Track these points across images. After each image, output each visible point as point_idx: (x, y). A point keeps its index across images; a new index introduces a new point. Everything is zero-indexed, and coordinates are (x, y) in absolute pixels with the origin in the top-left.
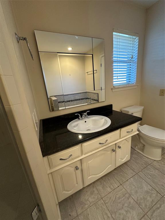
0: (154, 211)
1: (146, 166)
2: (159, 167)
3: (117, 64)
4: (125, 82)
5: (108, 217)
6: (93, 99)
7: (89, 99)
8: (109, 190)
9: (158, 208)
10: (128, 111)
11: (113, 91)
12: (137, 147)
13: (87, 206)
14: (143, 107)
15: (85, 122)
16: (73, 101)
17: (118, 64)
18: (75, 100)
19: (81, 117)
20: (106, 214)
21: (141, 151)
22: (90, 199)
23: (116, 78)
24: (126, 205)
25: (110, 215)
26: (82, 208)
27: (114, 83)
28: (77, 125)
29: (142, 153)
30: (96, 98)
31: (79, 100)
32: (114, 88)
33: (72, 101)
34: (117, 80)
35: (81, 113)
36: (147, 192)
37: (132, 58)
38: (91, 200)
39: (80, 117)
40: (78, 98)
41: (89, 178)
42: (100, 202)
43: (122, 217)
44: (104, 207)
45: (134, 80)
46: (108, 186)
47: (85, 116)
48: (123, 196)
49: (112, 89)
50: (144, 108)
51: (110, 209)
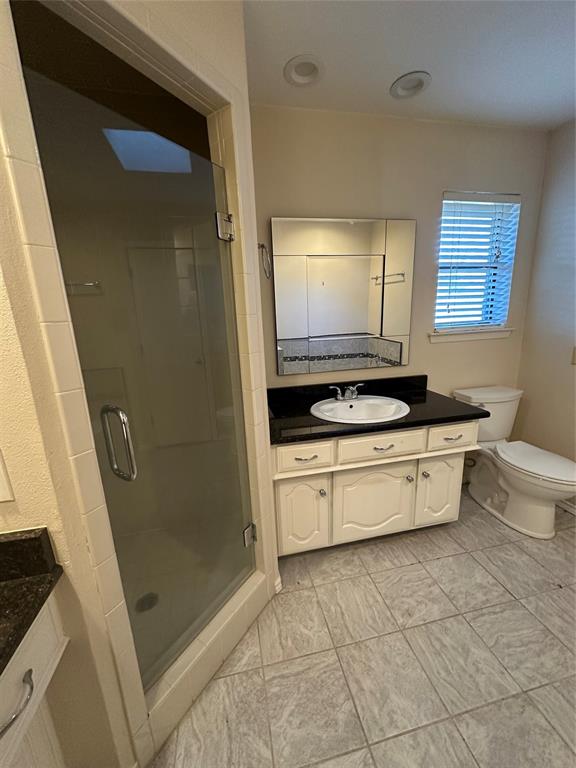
0: (483, 615)
1: (498, 543)
2: (536, 550)
3: (449, 274)
4: (479, 318)
6: (383, 360)
7: (372, 356)
9: (495, 613)
10: (470, 398)
11: (433, 340)
12: (489, 500)
13: (333, 578)
14: (522, 392)
15: (351, 407)
16: (324, 358)
17: (453, 274)
18: (330, 357)
19: (343, 395)
20: (373, 596)
21: (499, 512)
22: (342, 570)
23: (445, 307)
24: (421, 593)
25: (380, 599)
26: (324, 579)
27: (437, 321)
28: (332, 410)
29: (499, 516)
30: (395, 357)
31: (342, 357)
32: (435, 334)
33: (320, 358)
34: (446, 314)
35: (344, 386)
36: (481, 586)
37: (498, 257)
38: (344, 571)
39: (340, 397)
40: (340, 352)
41: (345, 526)
42: (362, 579)
45: (502, 315)
47: (353, 392)
48: (420, 580)
49: (429, 336)
50: (523, 394)
51: (382, 592)
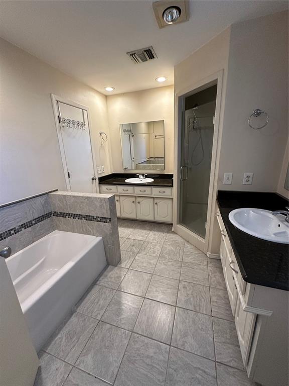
5: (194, 281)
8: (214, 299)
13: (211, 273)
20: (196, 281)
22: (215, 279)
24: (192, 299)
25: (194, 282)
26: (211, 271)
38: (213, 279)
42: (207, 283)
43: (188, 288)
44: (202, 283)
46: (218, 301)
48: (199, 305)
51: (198, 285)
